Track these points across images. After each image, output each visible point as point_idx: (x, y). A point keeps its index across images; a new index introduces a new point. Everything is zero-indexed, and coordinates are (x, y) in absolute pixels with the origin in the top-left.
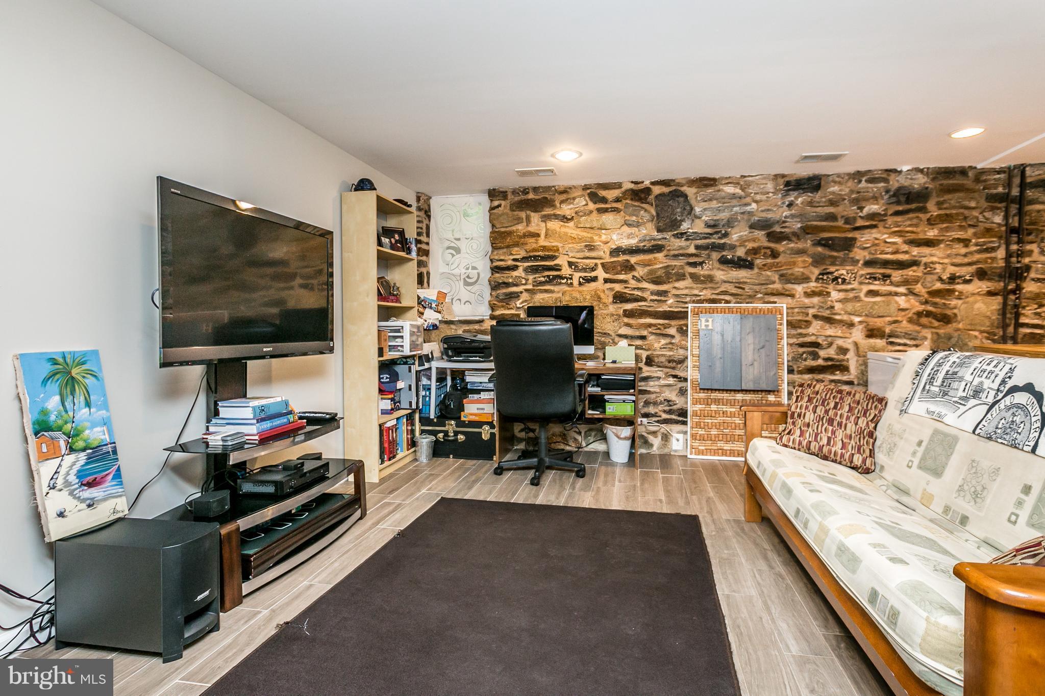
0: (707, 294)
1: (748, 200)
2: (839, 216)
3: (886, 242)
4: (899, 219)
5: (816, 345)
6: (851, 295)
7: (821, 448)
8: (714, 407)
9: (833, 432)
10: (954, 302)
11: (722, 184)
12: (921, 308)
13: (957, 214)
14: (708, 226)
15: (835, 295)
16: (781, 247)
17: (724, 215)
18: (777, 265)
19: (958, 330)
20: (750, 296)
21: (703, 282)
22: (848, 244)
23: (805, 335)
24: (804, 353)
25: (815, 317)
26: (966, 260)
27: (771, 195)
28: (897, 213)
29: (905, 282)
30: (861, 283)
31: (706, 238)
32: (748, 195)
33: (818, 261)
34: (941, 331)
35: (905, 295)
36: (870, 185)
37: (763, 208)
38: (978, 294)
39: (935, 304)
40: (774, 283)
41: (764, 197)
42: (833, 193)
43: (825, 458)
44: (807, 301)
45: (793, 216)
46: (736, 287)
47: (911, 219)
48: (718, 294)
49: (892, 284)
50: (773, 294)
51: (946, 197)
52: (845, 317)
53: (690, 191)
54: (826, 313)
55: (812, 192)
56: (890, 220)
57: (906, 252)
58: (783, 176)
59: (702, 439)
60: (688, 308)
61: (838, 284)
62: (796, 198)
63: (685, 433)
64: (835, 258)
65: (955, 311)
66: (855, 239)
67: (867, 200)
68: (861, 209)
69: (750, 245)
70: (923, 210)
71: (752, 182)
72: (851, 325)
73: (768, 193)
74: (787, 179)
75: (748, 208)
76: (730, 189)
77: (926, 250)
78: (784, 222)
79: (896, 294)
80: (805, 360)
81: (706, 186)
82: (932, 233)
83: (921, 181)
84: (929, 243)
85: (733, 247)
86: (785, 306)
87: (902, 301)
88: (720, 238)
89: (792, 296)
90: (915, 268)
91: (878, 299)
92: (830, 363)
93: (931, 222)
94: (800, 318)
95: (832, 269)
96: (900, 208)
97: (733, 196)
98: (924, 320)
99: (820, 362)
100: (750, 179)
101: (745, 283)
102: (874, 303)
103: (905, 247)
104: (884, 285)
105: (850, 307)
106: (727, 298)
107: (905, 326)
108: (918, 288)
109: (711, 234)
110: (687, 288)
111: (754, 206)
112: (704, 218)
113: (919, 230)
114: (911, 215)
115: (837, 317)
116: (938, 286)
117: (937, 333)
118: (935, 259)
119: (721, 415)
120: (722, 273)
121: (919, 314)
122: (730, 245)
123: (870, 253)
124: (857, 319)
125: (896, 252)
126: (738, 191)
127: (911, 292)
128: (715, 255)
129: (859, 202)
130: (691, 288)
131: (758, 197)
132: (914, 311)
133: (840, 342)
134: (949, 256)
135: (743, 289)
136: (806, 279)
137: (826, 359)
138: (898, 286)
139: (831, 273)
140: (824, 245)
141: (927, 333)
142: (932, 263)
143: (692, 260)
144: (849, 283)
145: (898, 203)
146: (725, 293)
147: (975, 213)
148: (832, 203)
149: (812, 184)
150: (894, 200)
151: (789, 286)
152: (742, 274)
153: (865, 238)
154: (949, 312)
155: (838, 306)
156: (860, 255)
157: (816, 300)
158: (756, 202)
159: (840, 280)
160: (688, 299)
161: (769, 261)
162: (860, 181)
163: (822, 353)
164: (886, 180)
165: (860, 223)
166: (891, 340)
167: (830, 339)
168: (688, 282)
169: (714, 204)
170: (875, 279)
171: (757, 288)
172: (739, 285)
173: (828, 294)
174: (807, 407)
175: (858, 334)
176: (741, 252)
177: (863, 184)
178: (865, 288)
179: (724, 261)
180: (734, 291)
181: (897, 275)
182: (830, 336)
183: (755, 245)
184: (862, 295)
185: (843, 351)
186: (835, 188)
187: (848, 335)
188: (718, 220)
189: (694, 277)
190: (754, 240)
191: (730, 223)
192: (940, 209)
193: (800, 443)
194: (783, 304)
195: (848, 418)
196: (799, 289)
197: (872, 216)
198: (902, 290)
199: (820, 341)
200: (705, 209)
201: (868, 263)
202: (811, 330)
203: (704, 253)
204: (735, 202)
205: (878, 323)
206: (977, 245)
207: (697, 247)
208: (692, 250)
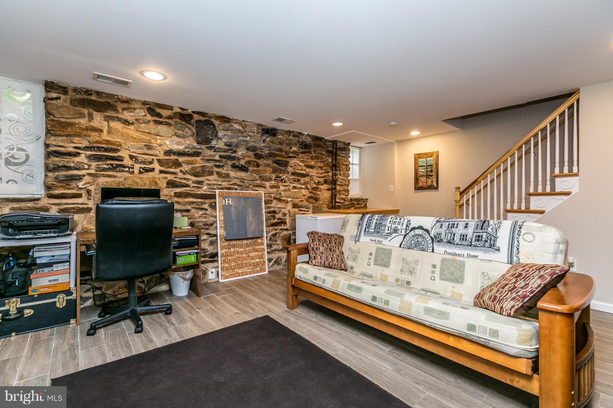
0: (225, 184)
1: (245, 134)
2: (283, 150)
3: (299, 165)
4: (303, 155)
5: (274, 212)
6: (287, 188)
7: (329, 263)
8: (232, 250)
10: (319, 193)
11: (233, 123)
12: (309, 195)
13: (320, 156)
14: (226, 145)
15: (282, 188)
16: (261, 161)
17: (235, 140)
18: (259, 171)
19: (320, 204)
20: (247, 187)
21: (224, 177)
22: (286, 164)
23: (270, 207)
24: (270, 216)
25: (274, 198)
26: (322, 176)
27: (256, 134)
28: (302, 153)
29: (305, 183)
30: (291, 183)
31: (225, 152)
32: (246, 131)
33: (274, 171)
34: (315, 205)
35: (304, 189)
36: (294, 138)
37: (253, 140)
38: (325, 189)
39: (314, 193)
40: (257, 180)
41: (253, 134)
42: (280, 139)
44: (271, 190)
45: (265, 147)
46: (240, 181)
47: (306, 156)
48: (231, 185)
49: (300, 184)
50: (257, 186)
51: (316, 149)
52: (285, 199)
53: (216, 123)
54: (278, 196)
55: (273, 136)
56: (301, 155)
57: (305, 170)
58: (261, 125)
59: (227, 269)
60: (215, 192)
61: (282, 182)
62: (267, 138)
64: (281, 170)
65: (319, 196)
66: (288, 162)
67: (292, 144)
68: (291, 148)
69: (247, 159)
70: (310, 152)
71: (248, 125)
72: (287, 202)
73: (254, 133)
74: (263, 127)
75: (246, 139)
76: (237, 126)
77: (311, 170)
78: (262, 149)
79: (302, 188)
80: (271, 220)
81: (226, 122)
82: (313, 163)
83: (309, 140)
84: (312, 167)
85: (239, 159)
86: (263, 192)
87: (304, 191)
88: (232, 153)
89: (265, 187)
90: (307, 177)
91: (296, 190)
92: (280, 221)
93: (312, 158)
94: (268, 199)
95: (281, 175)
96: (303, 151)
97: (239, 131)
98: (310, 200)
99: (276, 220)
100: (247, 123)
101: (244, 179)
102: (295, 192)
103: (304, 168)
104: (298, 184)
105: (287, 193)
106: (236, 187)
107: (305, 203)
108: (309, 186)
109: (228, 150)
110: (214, 180)
111: (249, 138)
112: (224, 140)
113: (308, 161)
114: (306, 154)
115: (283, 198)
116: (314, 186)
117: (314, 206)
118: (313, 174)
119: (236, 253)
120: (233, 173)
121: (309, 197)
122: (237, 157)
123: (293, 169)
124: (289, 199)
125: (301, 170)
126: (241, 128)
127: (307, 188)
128: (230, 163)
129: (290, 145)
130: (217, 180)
131: (250, 134)
132: (307, 196)
133: (283, 210)
134: (317, 173)
135: (244, 182)
136: (270, 179)
137: (279, 219)
138: (302, 185)
139: (280, 177)
140: (278, 163)
141: (311, 206)
142: (313, 176)
143: (218, 164)
144: (287, 183)
145: (302, 148)
146: (235, 184)
147: (324, 157)
148: (280, 143)
149: (271, 132)
150: (301, 146)
151: (264, 182)
152: (243, 174)
153: (293, 161)
154: (317, 197)
155: (283, 193)
156: (290, 169)
157: (274, 190)
158: (249, 136)
159: (283, 181)
160: (215, 187)
161: (255, 168)
162: (290, 136)
163: (277, 216)
164: (298, 137)
165: (290, 155)
166: (300, 209)
167: (279, 209)
168: (215, 177)
169: (229, 133)
170: (295, 181)
171: (250, 182)
172: (242, 180)
173: (279, 187)
175: (289, 207)
176: (242, 162)
177: (291, 137)
178: (292, 185)
179: (234, 166)
180: (239, 183)
181: (302, 180)
182: (280, 208)
183: (249, 159)
184: (291, 188)
185: (285, 214)
186: (280, 137)
187: (286, 207)
188: (231, 143)
189: (218, 173)
190: (249, 157)
191: (237, 146)
192: (315, 153)
193: (321, 263)
194: (262, 192)
196: (267, 184)
197: (294, 152)
198: (303, 187)
199: (276, 210)
200: (225, 135)
201: (293, 174)
202: (272, 205)
203: (224, 160)
204: (239, 134)
205: (296, 201)
206: (324, 170)
207: (221, 157)
208: (217, 158)
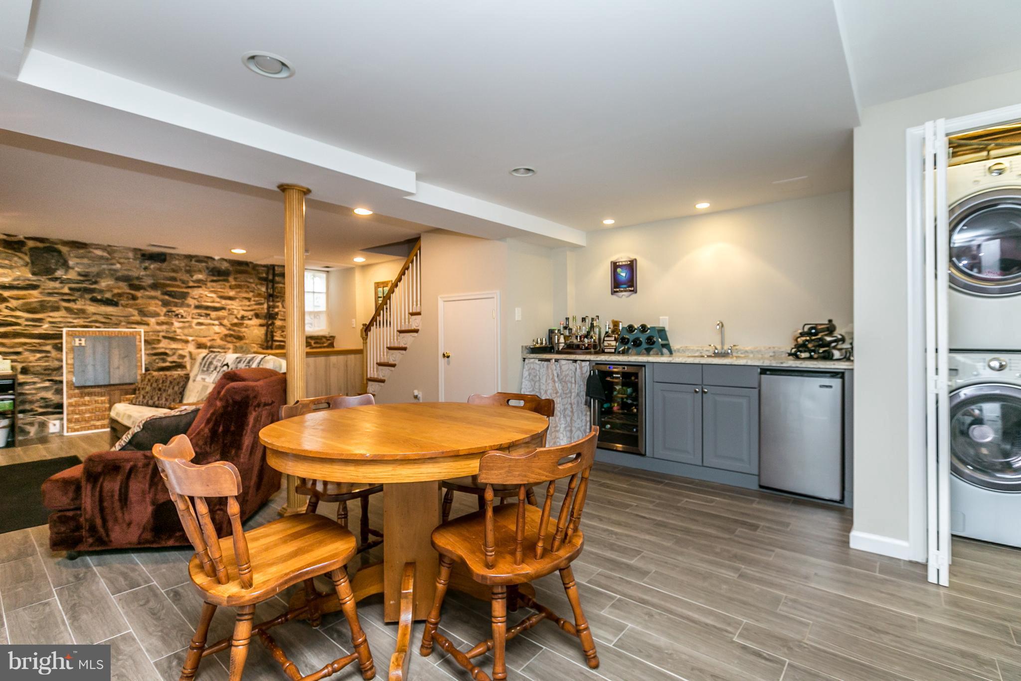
0: (81, 322)
1: (114, 261)
2: (178, 279)
3: (206, 296)
4: (214, 284)
5: (166, 354)
6: (187, 324)
7: (154, 403)
8: (87, 398)
9: (161, 394)
10: (243, 330)
11: (92, 248)
12: (227, 332)
13: (244, 285)
14: (80, 274)
15: (176, 324)
16: (139, 294)
17: (94, 270)
18: (136, 305)
19: (246, 343)
20: (116, 324)
21: (76, 314)
22: (184, 296)
23: (155, 348)
24: (157, 359)
25: (164, 337)
26: (249, 308)
27: (131, 260)
28: (213, 281)
29: (218, 319)
30: (193, 318)
31: (78, 283)
32: (113, 258)
33: (165, 304)
34: (238, 345)
35: (218, 325)
36: (197, 263)
37: (125, 268)
38: (255, 325)
39: (234, 331)
40: (133, 316)
41: (126, 261)
42: (175, 265)
43: (157, 407)
44: (158, 328)
45: (147, 276)
46: (105, 318)
47: (221, 285)
48: (90, 322)
49: (211, 319)
50: (133, 323)
51: (239, 275)
52: (183, 337)
53: (64, 249)
54: (171, 335)
55: (161, 263)
56: (209, 284)
57: (218, 302)
58: (140, 250)
59: (77, 421)
60: (62, 331)
61: (178, 318)
62: (150, 265)
63: (62, 419)
64: (176, 303)
65: (244, 334)
66: (188, 293)
67: (195, 271)
68: (192, 276)
69: (116, 291)
70: (227, 281)
71: (117, 250)
72: (187, 342)
73: (129, 259)
74: (142, 252)
75: (114, 267)
76: (99, 253)
77: (229, 302)
78: (141, 279)
79: (213, 325)
80: (158, 363)
81: (78, 248)
82: (232, 293)
83: (225, 266)
84: (230, 298)
85: (101, 291)
86: (142, 331)
87: (217, 329)
88: (91, 284)
89: (148, 324)
90: (223, 311)
91: (203, 327)
92: (174, 364)
93: (231, 288)
94: (154, 338)
95: (174, 309)
96: (215, 278)
97: (102, 258)
98: (229, 339)
99: (168, 364)
100: (115, 248)
101: (112, 315)
102: (201, 329)
103: (218, 300)
104: (207, 319)
105: (186, 331)
106: (97, 325)
107: (219, 342)
108: (225, 322)
109: (83, 281)
110: (61, 317)
111: (118, 266)
112: (77, 269)
113: (225, 291)
114: (221, 283)
115: (179, 337)
116: (236, 321)
117: (236, 346)
118: (234, 307)
119: (94, 403)
120: (93, 307)
121: (226, 336)
122: (98, 289)
123: (198, 301)
124: (190, 339)
125: (213, 302)
126: (105, 254)
127: (221, 324)
128: (88, 296)
129: (190, 272)
130: (66, 317)
131: (122, 261)
132: (223, 334)
133: (181, 352)
134: (241, 306)
135: (111, 319)
136: (156, 315)
137: (172, 362)
138: (214, 320)
139: (174, 312)
140: (170, 295)
141: (230, 346)
142: (233, 309)
143: (66, 297)
144: (186, 318)
145: (213, 275)
146: (96, 321)
147: (253, 285)
148: (174, 271)
149: (160, 257)
150: (211, 273)
151: (145, 319)
152: (110, 309)
153: (196, 292)
154: (241, 335)
155: (178, 331)
156: (190, 301)
157: (164, 327)
158: (120, 263)
159: (180, 316)
160: (62, 325)
161: (131, 302)
162: (191, 260)
163: (170, 359)
164: (206, 262)
165: (191, 284)
166: (212, 349)
167: (174, 351)
168: (63, 313)
169: (85, 261)
170: (201, 316)
171: (122, 319)
172: (107, 316)
173: (172, 324)
174: (147, 384)
175: (191, 347)
176: (108, 295)
177: (193, 262)
178: (195, 321)
179: (94, 300)
180: (104, 320)
181: (214, 314)
182: (174, 349)
183: (120, 291)
184: (193, 325)
185: (182, 357)
186: (177, 262)
187: (185, 347)
188: (88, 272)
189: (68, 310)
190: (119, 288)
191: (99, 275)
192: (236, 281)
193: (143, 402)
194: (141, 330)
195: (169, 387)
196: (152, 321)
197: (199, 281)
198: (216, 322)
199: (167, 351)
200: (77, 263)
201: (197, 307)
202: (161, 345)
203: (77, 294)
204: (103, 262)
205: (204, 340)
206: (254, 301)
207: (70, 289)
208: (66, 290)
